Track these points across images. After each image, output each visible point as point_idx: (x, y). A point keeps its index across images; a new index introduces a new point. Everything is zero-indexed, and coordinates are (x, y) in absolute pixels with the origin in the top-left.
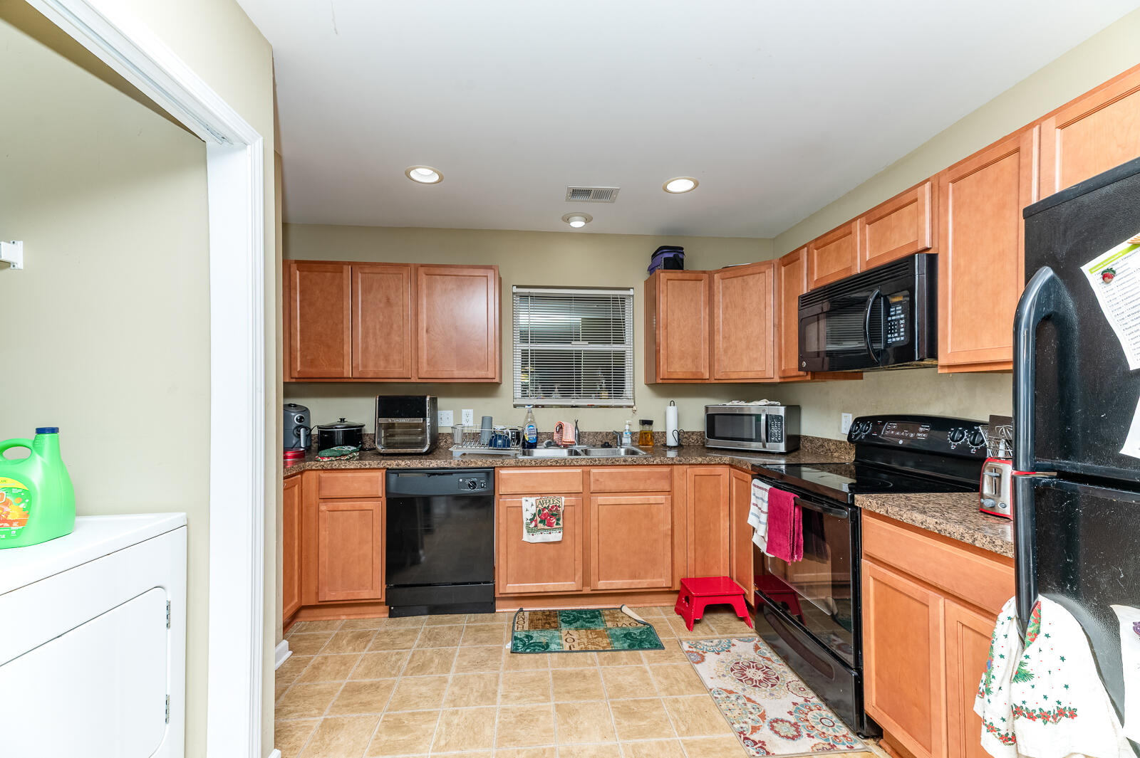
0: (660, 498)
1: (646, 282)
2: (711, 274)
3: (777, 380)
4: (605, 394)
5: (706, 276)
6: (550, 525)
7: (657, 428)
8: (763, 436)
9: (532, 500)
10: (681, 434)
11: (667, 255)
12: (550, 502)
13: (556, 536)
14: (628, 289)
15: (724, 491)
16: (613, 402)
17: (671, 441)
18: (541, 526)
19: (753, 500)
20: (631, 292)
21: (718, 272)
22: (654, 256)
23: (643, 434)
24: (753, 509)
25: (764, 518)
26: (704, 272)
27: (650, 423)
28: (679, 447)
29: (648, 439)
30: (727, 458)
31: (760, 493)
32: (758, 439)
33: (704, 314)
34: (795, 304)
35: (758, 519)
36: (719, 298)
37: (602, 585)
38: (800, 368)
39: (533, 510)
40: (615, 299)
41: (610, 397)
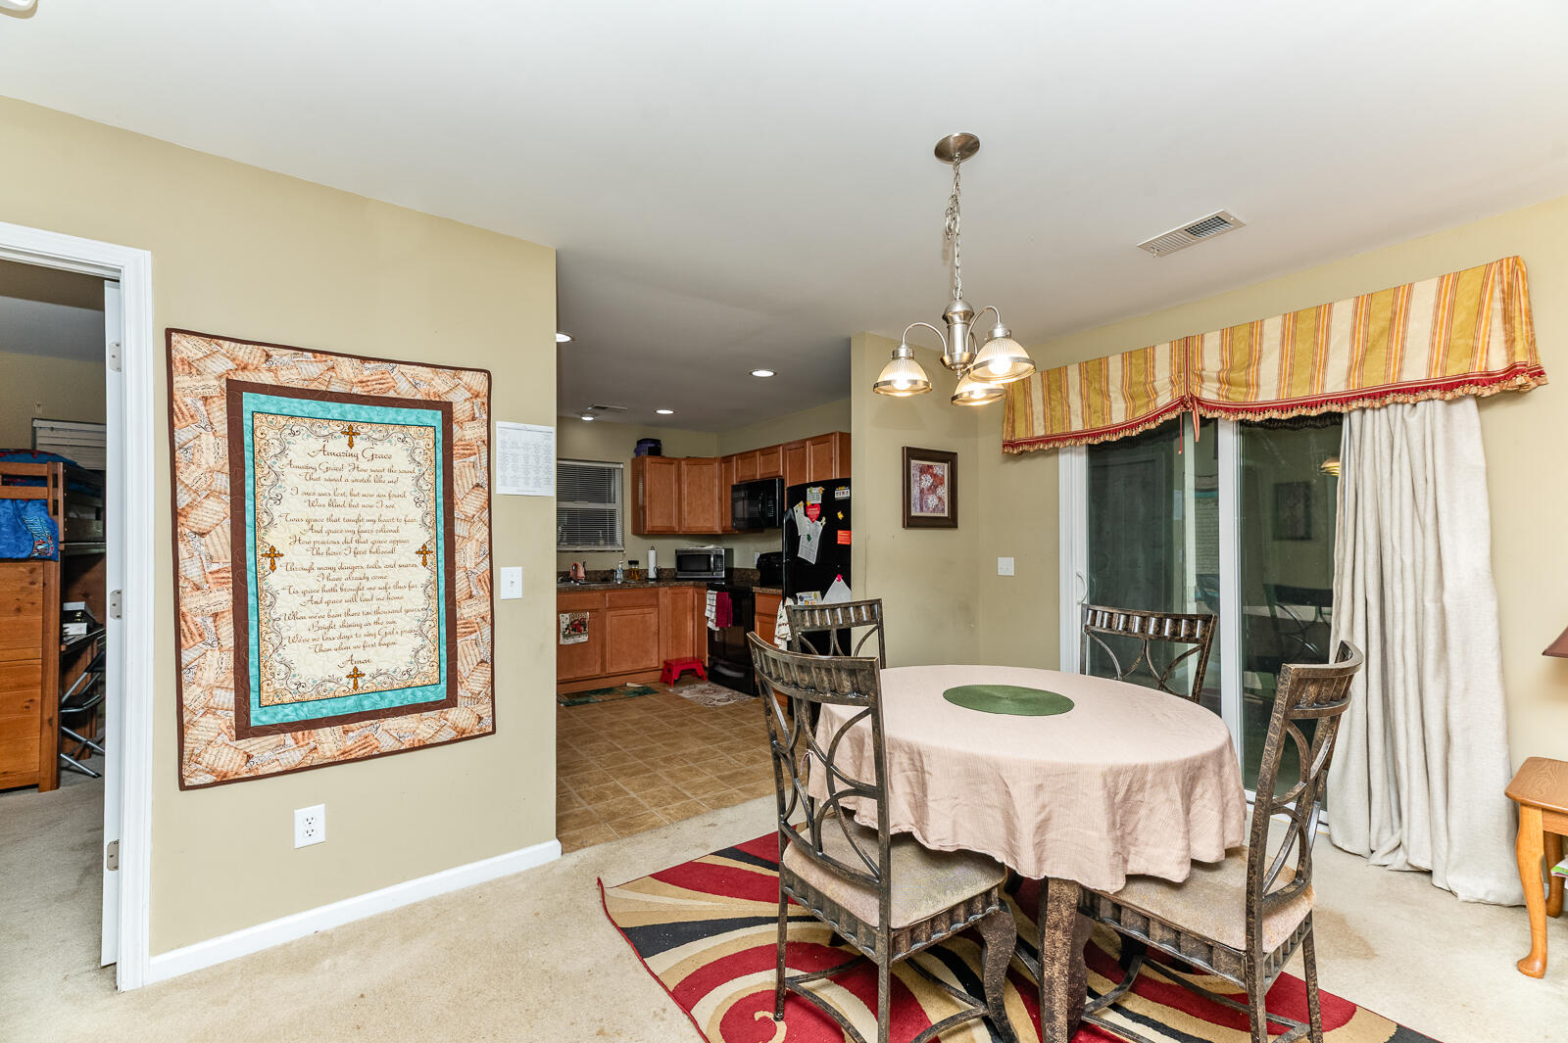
0: (651, 610)
1: (633, 461)
2: (679, 460)
3: (720, 532)
4: (602, 542)
5: (676, 462)
6: (580, 631)
7: (641, 566)
8: (712, 566)
9: (567, 615)
10: (659, 571)
11: (650, 445)
12: (580, 616)
13: (584, 639)
14: (619, 463)
15: (689, 603)
16: (609, 548)
17: (652, 574)
18: (573, 633)
19: (708, 602)
20: (622, 466)
21: (684, 460)
22: (640, 442)
23: (630, 571)
24: (708, 607)
25: (714, 609)
26: (675, 459)
27: (636, 563)
28: (658, 579)
29: (635, 574)
30: (692, 583)
31: (711, 597)
32: (709, 570)
33: (675, 487)
34: (730, 489)
35: (710, 612)
36: (684, 477)
37: (613, 670)
38: (733, 526)
39: (568, 622)
40: (609, 469)
41: (606, 544)
